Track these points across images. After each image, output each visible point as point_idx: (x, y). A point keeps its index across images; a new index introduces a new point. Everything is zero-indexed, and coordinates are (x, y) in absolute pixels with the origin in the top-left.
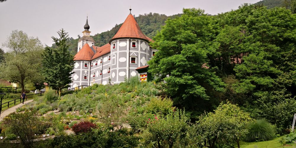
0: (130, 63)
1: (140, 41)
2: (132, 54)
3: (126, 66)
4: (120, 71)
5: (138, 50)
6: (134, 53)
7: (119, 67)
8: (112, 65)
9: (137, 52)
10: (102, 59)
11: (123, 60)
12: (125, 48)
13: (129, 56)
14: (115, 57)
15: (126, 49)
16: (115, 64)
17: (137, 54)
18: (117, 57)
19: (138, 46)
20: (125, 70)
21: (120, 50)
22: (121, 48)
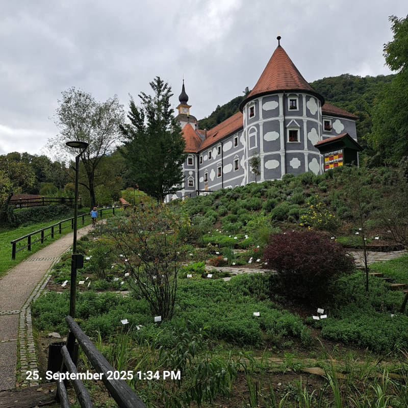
0: (288, 141)
1: (304, 96)
2: (290, 122)
3: (279, 149)
4: (267, 159)
5: (302, 115)
6: (295, 121)
7: (265, 151)
8: (250, 149)
9: (300, 118)
10: (221, 146)
11: (272, 136)
12: (275, 112)
13: (285, 129)
14: (255, 134)
15: (278, 115)
16: (256, 146)
17: (301, 122)
18: (258, 133)
19: (301, 106)
20: (278, 157)
21: (264, 117)
22: (266, 114)
